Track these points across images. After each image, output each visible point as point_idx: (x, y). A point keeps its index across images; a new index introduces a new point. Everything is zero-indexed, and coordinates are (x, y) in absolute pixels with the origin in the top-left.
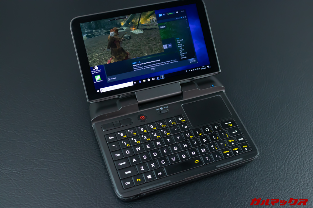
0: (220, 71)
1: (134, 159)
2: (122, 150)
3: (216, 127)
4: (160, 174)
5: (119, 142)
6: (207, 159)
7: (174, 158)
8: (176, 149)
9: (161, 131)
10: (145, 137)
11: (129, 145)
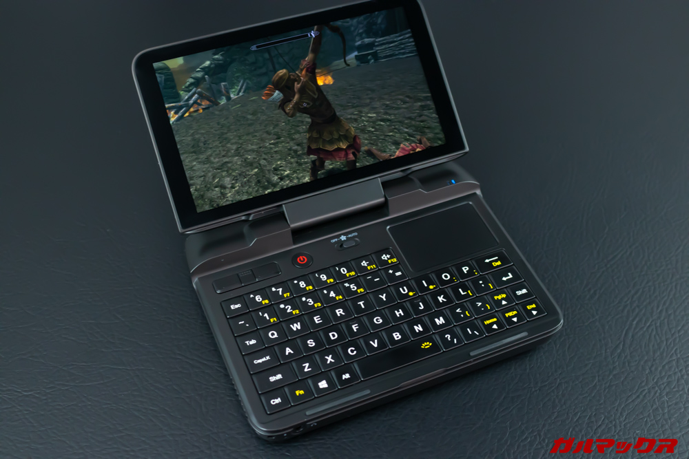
0: (467, 149)
1: (287, 349)
2: (261, 332)
3: (465, 269)
4: (347, 377)
5: (253, 314)
6: (449, 338)
7: (376, 340)
8: (380, 321)
9: (345, 285)
10: (309, 301)
11: (275, 320)
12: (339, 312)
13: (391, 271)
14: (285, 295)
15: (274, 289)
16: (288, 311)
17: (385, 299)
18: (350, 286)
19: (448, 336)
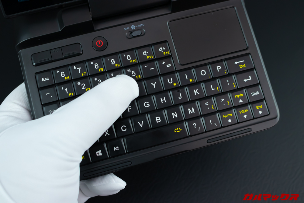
3: (219, 68)
5: (57, 87)
7: (142, 121)
8: (148, 105)
9: (128, 70)
10: (99, 81)
11: (72, 95)
13: (163, 63)
14: (82, 74)
15: (75, 68)
16: (83, 88)
17: (155, 87)
18: (131, 72)
19: (195, 125)
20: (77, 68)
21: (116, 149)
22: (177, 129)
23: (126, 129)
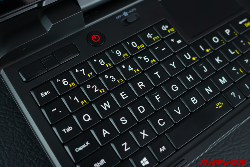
1: (104, 130)
2: (74, 116)
3: (227, 32)
5: (62, 99)
6: (234, 95)
7: (178, 108)
8: (176, 88)
9: (139, 57)
10: (112, 77)
11: (85, 102)
12: (141, 85)
13: (173, 40)
14: (89, 75)
15: (77, 71)
16: (95, 91)
17: (175, 67)
18: (143, 58)
19: (233, 94)
20: (79, 70)
21: (162, 150)
22: (218, 104)
23: (164, 122)
